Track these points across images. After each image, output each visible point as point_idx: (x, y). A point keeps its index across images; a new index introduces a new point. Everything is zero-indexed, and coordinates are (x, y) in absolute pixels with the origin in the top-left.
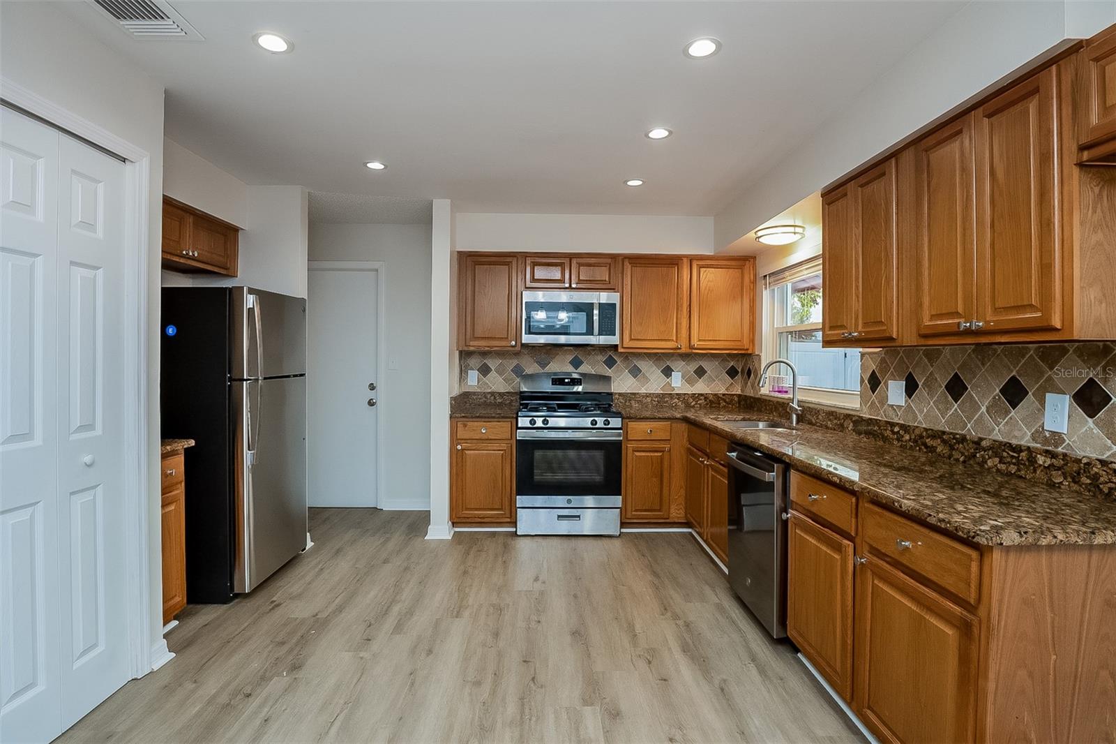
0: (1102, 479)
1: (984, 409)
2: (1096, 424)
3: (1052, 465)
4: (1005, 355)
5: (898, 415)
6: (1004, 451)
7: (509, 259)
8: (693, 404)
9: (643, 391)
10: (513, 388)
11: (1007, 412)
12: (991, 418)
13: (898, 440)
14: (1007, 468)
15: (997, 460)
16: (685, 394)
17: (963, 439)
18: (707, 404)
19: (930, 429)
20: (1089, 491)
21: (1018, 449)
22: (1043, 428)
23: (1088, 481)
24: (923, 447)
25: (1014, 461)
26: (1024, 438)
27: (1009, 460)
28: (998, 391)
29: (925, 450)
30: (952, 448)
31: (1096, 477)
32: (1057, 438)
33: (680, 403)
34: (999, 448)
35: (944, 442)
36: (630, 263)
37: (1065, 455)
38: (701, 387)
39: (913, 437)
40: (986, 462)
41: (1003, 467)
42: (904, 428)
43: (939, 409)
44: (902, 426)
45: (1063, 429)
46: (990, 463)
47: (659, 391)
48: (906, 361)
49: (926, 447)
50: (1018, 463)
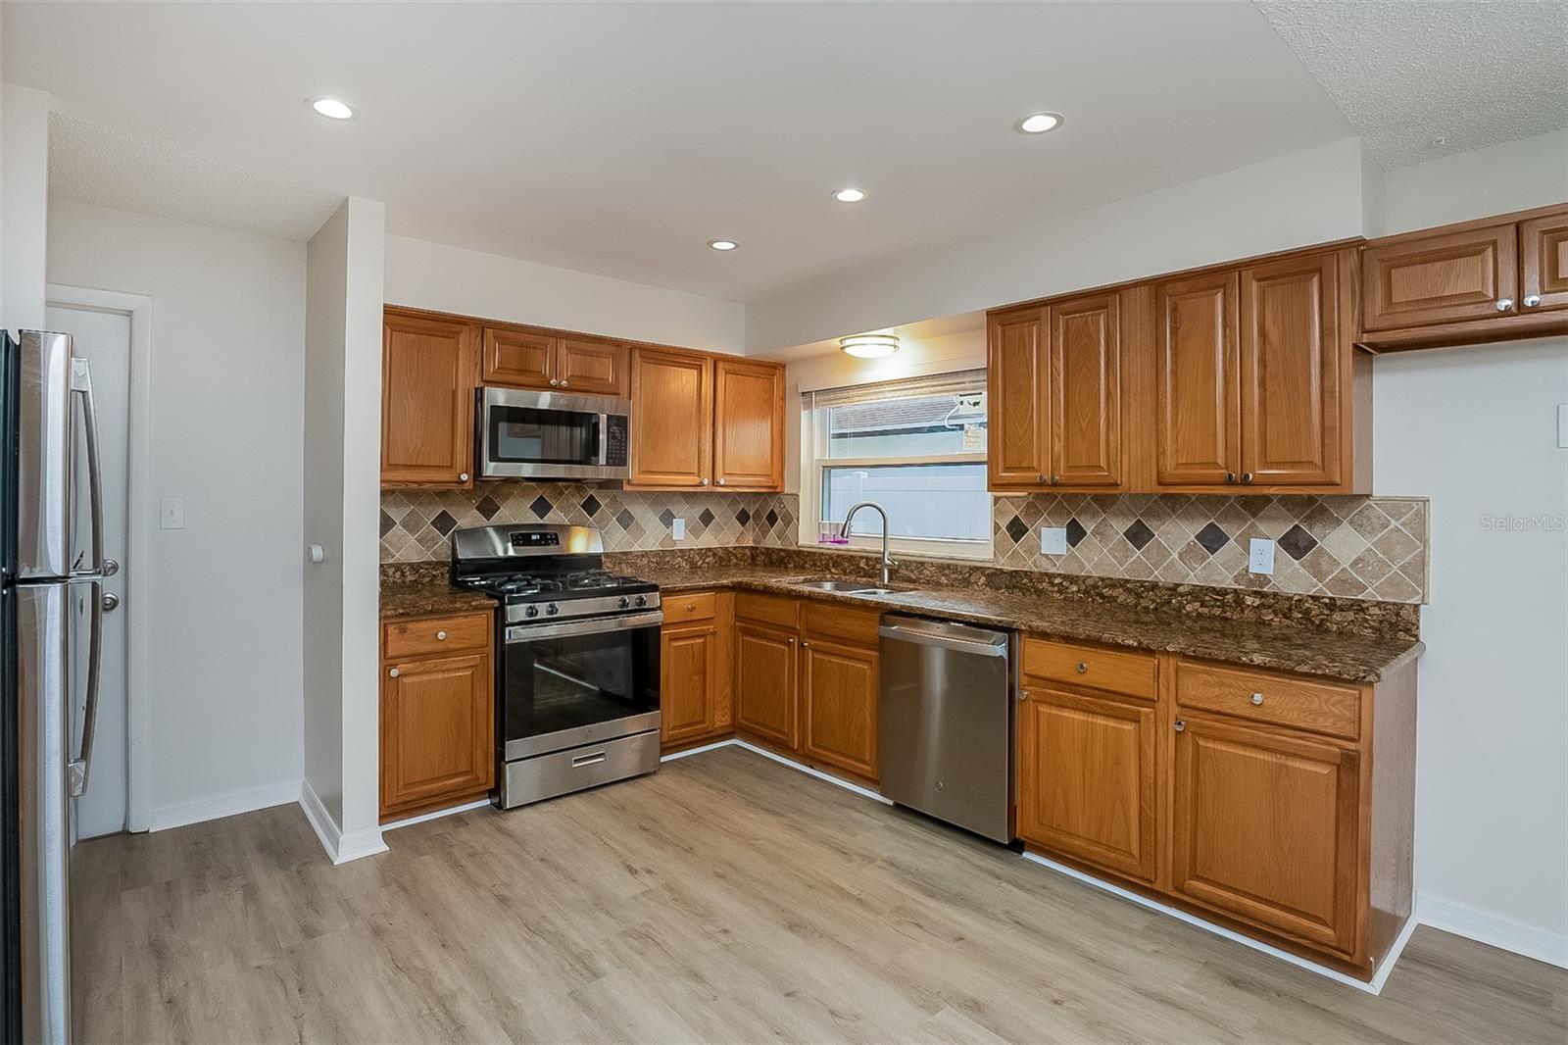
0: (1313, 612)
1: (1175, 555)
2: (1302, 565)
3: (1261, 606)
4: (1201, 503)
5: (1056, 565)
6: (1206, 595)
7: (457, 328)
8: (699, 563)
9: (636, 548)
10: (434, 553)
11: (1204, 558)
12: (1185, 563)
13: (1060, 592)
14: (1209, 611)
15: (1197, 604)
16: (690, 550)
17: (1154, 586)
18: (716, 562)
19: (1108, 579)
20: (1301, 624)
21: (1223, 592)
22: (1247, 571)
23: (1300, 616)
24: (1098, 598)
25: (1218, 603)
26: (1227, 582)
27: (1212, 603)
28: (1193, 537)
29: (1101, 601)
30: (1139, 596)
31: (1308, 611)
32: (1262, 579)
33: (684, 564)
34: (1198, 593)
35: (1128, 590)
36: (641, 356)
37: (1275, 595)
38: (708, 539)
39: (1083, 587)
40: (1184, 608)
41: (1206, 610)
42: (1072, 579)
43: (1115, 557)
44: (1065, 577)
45: (1268, 569)
46: (1189, 608)
47: (657, 548)
48: (1067, 507)
49: (1102, 596)
50: (1224, 605)
